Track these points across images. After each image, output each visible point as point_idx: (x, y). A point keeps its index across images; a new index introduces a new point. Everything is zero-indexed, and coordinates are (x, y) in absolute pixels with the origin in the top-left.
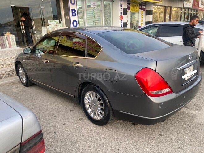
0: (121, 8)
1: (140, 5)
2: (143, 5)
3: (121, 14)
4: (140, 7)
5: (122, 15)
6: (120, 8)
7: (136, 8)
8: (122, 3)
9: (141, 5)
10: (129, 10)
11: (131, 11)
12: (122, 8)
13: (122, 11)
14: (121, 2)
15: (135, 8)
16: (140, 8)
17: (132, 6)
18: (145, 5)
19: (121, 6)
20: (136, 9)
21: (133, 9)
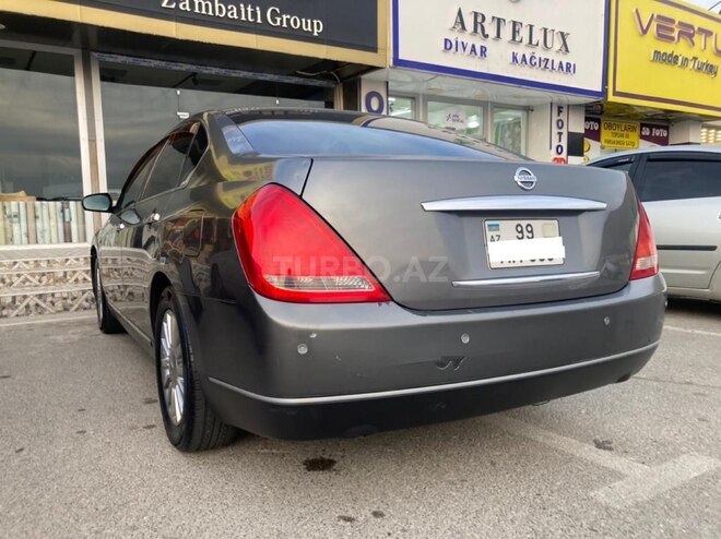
0: (560, 134)
1: (642, 125)
2: (658, 127)
3: (560, 154)
4: (646, 132)
5: (564, 155)
6: (555, 130)
7: (628, 136)
8: (563, 116)
9: (651, 127)
10: (598, 139)
11: (604, 144)
12: (564, 131)
13: (564, 143)
14: (560, 112)
15: (622, 136)
16: (643, 137)
17: (609, 127)
18: (667, 128)
19: (560, 124)
20: (625, 139)
21: (613, 139)
